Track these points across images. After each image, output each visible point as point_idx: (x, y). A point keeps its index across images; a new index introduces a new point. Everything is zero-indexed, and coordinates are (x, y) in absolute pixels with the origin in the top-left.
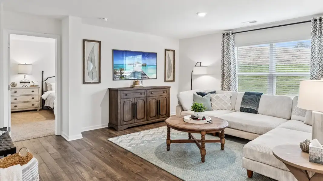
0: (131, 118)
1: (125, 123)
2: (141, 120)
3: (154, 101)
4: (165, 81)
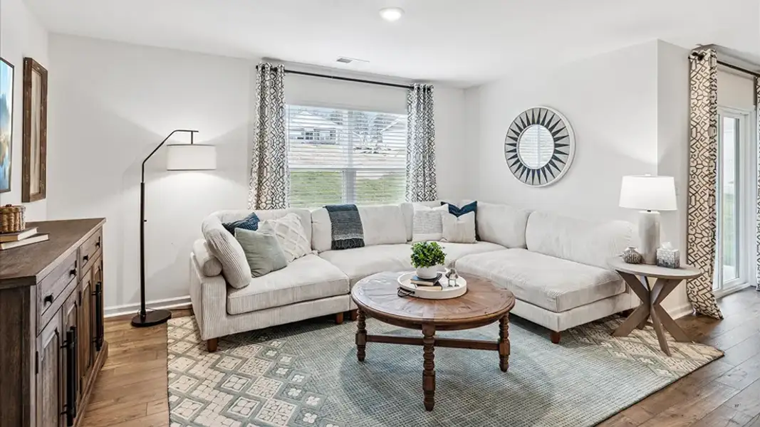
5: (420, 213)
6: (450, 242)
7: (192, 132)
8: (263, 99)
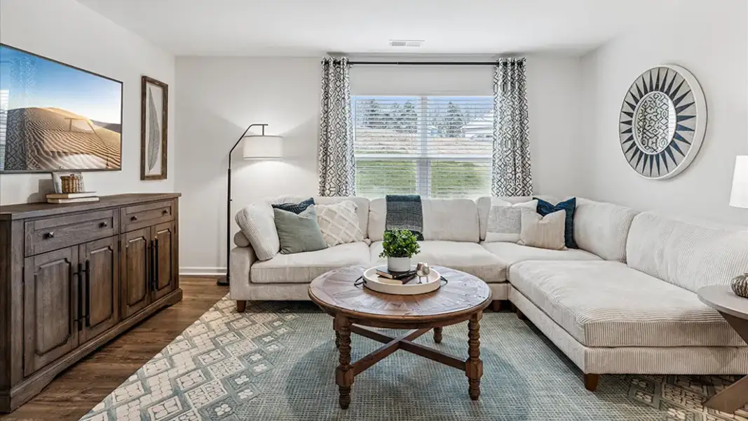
0: (67, 333)
1: (40, 361)
2: (104, 327)
3: (140, 246)
4: (143, 177)
5: (497, 209)
6: (526, 245)
7: (263, 125)
8: (326, 93)
